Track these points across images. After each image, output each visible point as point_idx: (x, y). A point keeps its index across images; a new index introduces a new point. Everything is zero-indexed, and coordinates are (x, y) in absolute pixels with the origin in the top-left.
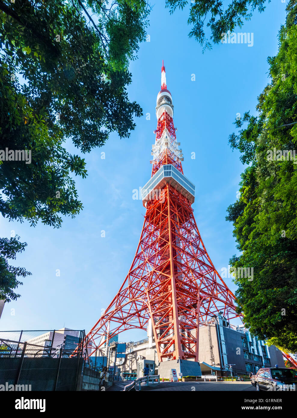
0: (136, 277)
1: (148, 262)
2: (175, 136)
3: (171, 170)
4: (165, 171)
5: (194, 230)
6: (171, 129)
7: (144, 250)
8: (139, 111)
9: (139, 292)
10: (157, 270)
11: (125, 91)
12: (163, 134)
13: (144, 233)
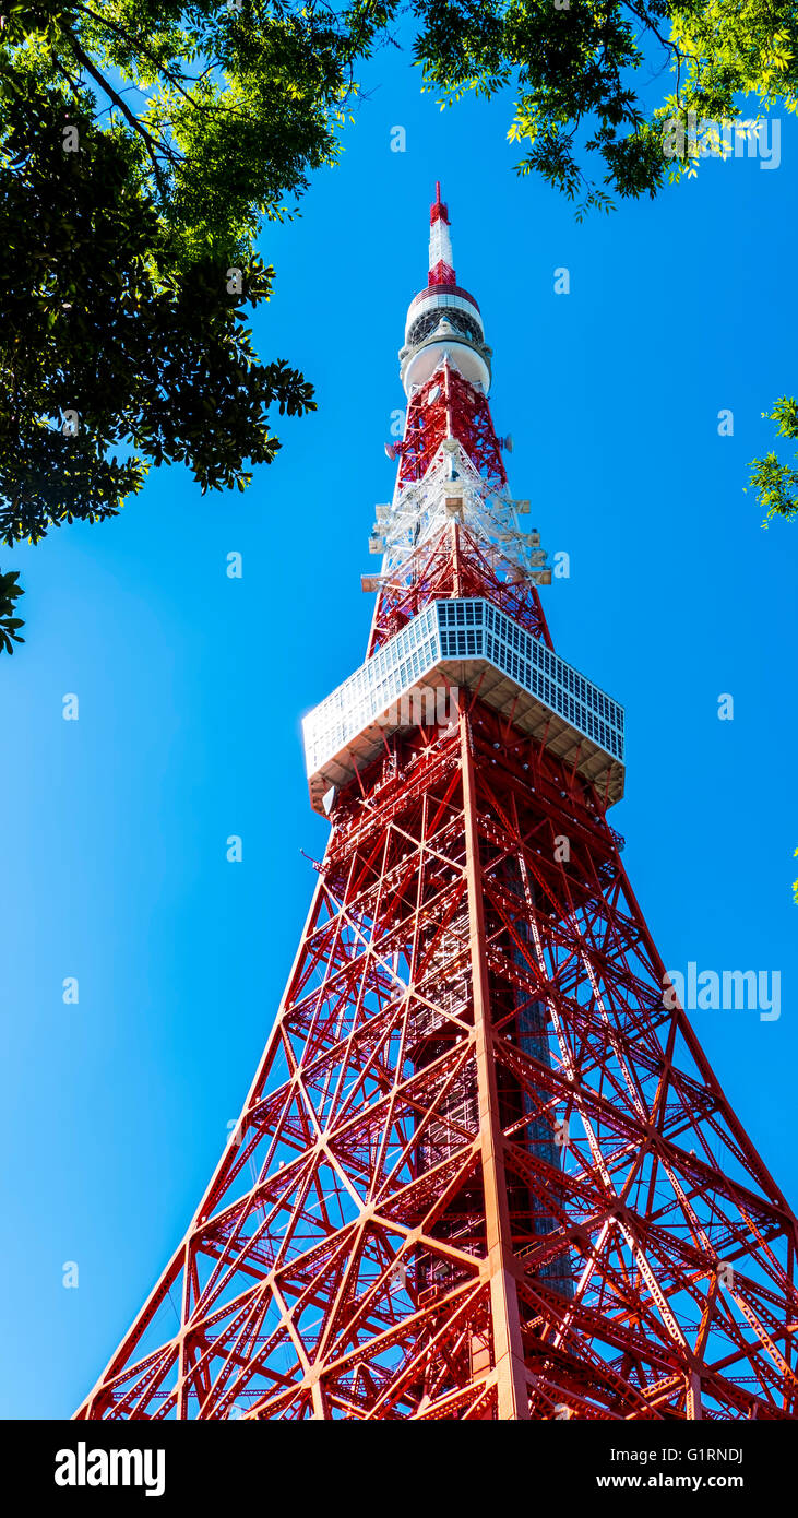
0: (240, 1266)
1: (330, 1156)
2: (501, 471)
3: (483, 627)
4: (448, 629)
5: (630, 954)
6: (480, 442)
7: (304, 1077)
8: (299, 396)
9: (259, 1383)
10: (394, 1219)
11: (237, 323)
12: (434, 461)
13: (313, 965)
